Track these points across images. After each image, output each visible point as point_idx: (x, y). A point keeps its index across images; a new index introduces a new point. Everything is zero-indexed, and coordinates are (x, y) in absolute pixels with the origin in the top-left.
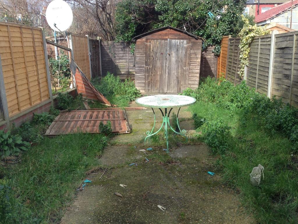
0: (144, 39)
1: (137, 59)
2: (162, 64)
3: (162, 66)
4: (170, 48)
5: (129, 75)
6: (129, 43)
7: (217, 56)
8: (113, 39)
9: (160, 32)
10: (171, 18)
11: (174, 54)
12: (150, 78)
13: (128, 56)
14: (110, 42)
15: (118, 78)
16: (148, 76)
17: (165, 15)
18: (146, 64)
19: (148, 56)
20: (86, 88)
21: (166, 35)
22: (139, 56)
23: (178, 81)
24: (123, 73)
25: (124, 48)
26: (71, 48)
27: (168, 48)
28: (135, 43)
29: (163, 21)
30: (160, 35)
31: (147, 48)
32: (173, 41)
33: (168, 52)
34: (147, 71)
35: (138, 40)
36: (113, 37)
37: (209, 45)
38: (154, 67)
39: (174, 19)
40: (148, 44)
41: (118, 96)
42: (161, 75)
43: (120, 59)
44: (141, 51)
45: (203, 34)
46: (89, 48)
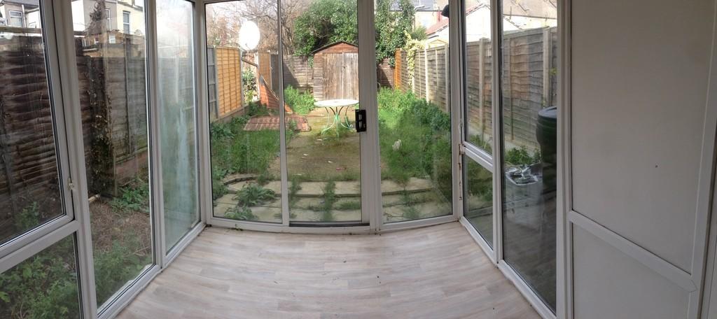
0: (321, 53)
1: (315, 72)
2: (338, 75)
3: (338, 78)
4: (345, 62)
5: (308, 88)
6: (308, 56)
7: (393, 67)
8: (292, 53)
9: (335, 47)
10: (347, 32)
11: (348, 67)
12: (327, 90)
13: (306, 69)
14: (289, 56)
15: (298, 90)
16: (326, 88)
17: (340, 29)
18: (324, 76)
19: (325, 69)
20: (269, 99)
21: (340, 49)
22: (317, 69)
23: (354, 92)
24: (301, 86)
25: (303, 61)
26: (258, 64)
27: (343, 61)
28: (313, 57)
29: (339, 34)
30: (335, 49)
31: (324, 61)
32: (347, 55)
33: (343, 65)
34: (325, 83)
35: (316, 54)
36: (291, 51)
37: (385, 57)
38: (331, 79)
39: (349, 32)
40: (325, 58)
41: (298, 106)
42: (338, 87)
43: (298, 72)
44: (319, 64)
45: (379, 46)
46: (270, 63)
